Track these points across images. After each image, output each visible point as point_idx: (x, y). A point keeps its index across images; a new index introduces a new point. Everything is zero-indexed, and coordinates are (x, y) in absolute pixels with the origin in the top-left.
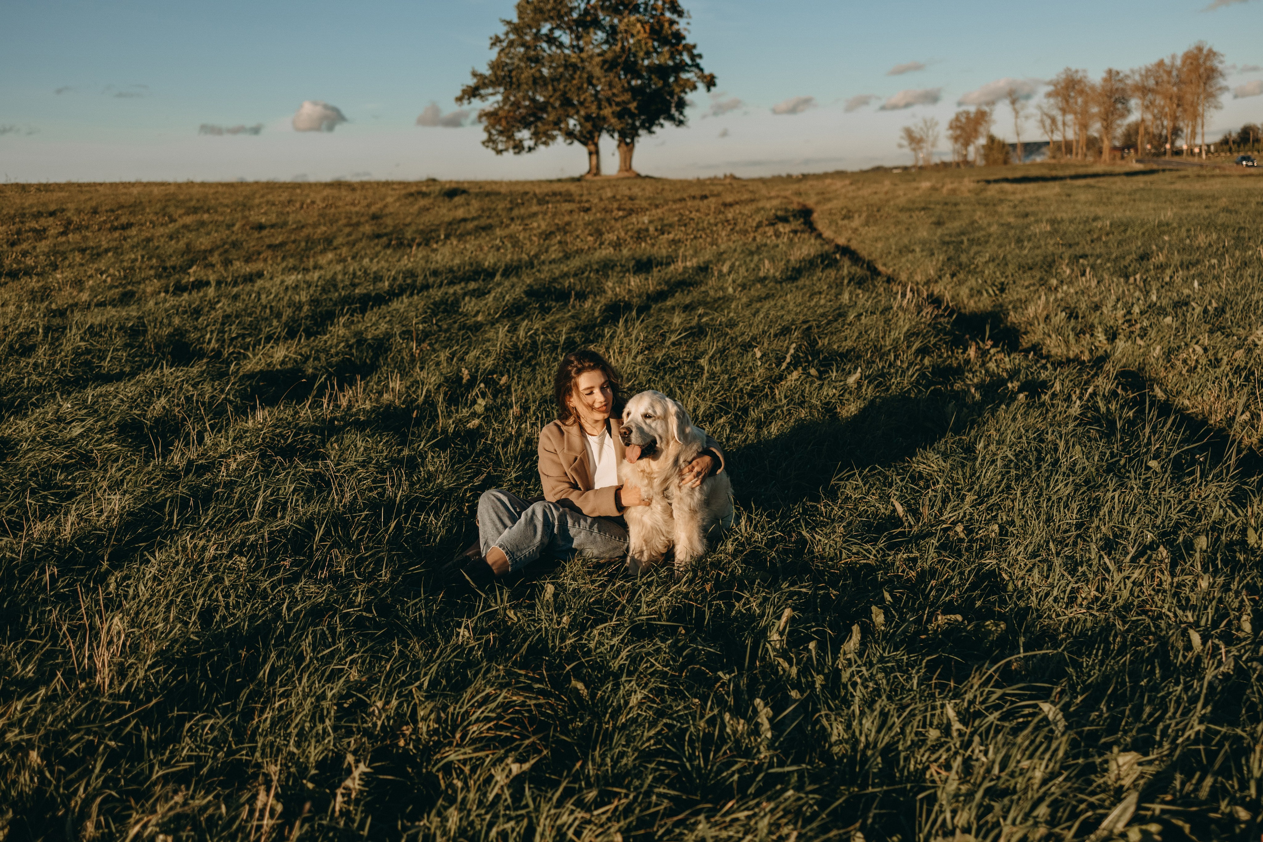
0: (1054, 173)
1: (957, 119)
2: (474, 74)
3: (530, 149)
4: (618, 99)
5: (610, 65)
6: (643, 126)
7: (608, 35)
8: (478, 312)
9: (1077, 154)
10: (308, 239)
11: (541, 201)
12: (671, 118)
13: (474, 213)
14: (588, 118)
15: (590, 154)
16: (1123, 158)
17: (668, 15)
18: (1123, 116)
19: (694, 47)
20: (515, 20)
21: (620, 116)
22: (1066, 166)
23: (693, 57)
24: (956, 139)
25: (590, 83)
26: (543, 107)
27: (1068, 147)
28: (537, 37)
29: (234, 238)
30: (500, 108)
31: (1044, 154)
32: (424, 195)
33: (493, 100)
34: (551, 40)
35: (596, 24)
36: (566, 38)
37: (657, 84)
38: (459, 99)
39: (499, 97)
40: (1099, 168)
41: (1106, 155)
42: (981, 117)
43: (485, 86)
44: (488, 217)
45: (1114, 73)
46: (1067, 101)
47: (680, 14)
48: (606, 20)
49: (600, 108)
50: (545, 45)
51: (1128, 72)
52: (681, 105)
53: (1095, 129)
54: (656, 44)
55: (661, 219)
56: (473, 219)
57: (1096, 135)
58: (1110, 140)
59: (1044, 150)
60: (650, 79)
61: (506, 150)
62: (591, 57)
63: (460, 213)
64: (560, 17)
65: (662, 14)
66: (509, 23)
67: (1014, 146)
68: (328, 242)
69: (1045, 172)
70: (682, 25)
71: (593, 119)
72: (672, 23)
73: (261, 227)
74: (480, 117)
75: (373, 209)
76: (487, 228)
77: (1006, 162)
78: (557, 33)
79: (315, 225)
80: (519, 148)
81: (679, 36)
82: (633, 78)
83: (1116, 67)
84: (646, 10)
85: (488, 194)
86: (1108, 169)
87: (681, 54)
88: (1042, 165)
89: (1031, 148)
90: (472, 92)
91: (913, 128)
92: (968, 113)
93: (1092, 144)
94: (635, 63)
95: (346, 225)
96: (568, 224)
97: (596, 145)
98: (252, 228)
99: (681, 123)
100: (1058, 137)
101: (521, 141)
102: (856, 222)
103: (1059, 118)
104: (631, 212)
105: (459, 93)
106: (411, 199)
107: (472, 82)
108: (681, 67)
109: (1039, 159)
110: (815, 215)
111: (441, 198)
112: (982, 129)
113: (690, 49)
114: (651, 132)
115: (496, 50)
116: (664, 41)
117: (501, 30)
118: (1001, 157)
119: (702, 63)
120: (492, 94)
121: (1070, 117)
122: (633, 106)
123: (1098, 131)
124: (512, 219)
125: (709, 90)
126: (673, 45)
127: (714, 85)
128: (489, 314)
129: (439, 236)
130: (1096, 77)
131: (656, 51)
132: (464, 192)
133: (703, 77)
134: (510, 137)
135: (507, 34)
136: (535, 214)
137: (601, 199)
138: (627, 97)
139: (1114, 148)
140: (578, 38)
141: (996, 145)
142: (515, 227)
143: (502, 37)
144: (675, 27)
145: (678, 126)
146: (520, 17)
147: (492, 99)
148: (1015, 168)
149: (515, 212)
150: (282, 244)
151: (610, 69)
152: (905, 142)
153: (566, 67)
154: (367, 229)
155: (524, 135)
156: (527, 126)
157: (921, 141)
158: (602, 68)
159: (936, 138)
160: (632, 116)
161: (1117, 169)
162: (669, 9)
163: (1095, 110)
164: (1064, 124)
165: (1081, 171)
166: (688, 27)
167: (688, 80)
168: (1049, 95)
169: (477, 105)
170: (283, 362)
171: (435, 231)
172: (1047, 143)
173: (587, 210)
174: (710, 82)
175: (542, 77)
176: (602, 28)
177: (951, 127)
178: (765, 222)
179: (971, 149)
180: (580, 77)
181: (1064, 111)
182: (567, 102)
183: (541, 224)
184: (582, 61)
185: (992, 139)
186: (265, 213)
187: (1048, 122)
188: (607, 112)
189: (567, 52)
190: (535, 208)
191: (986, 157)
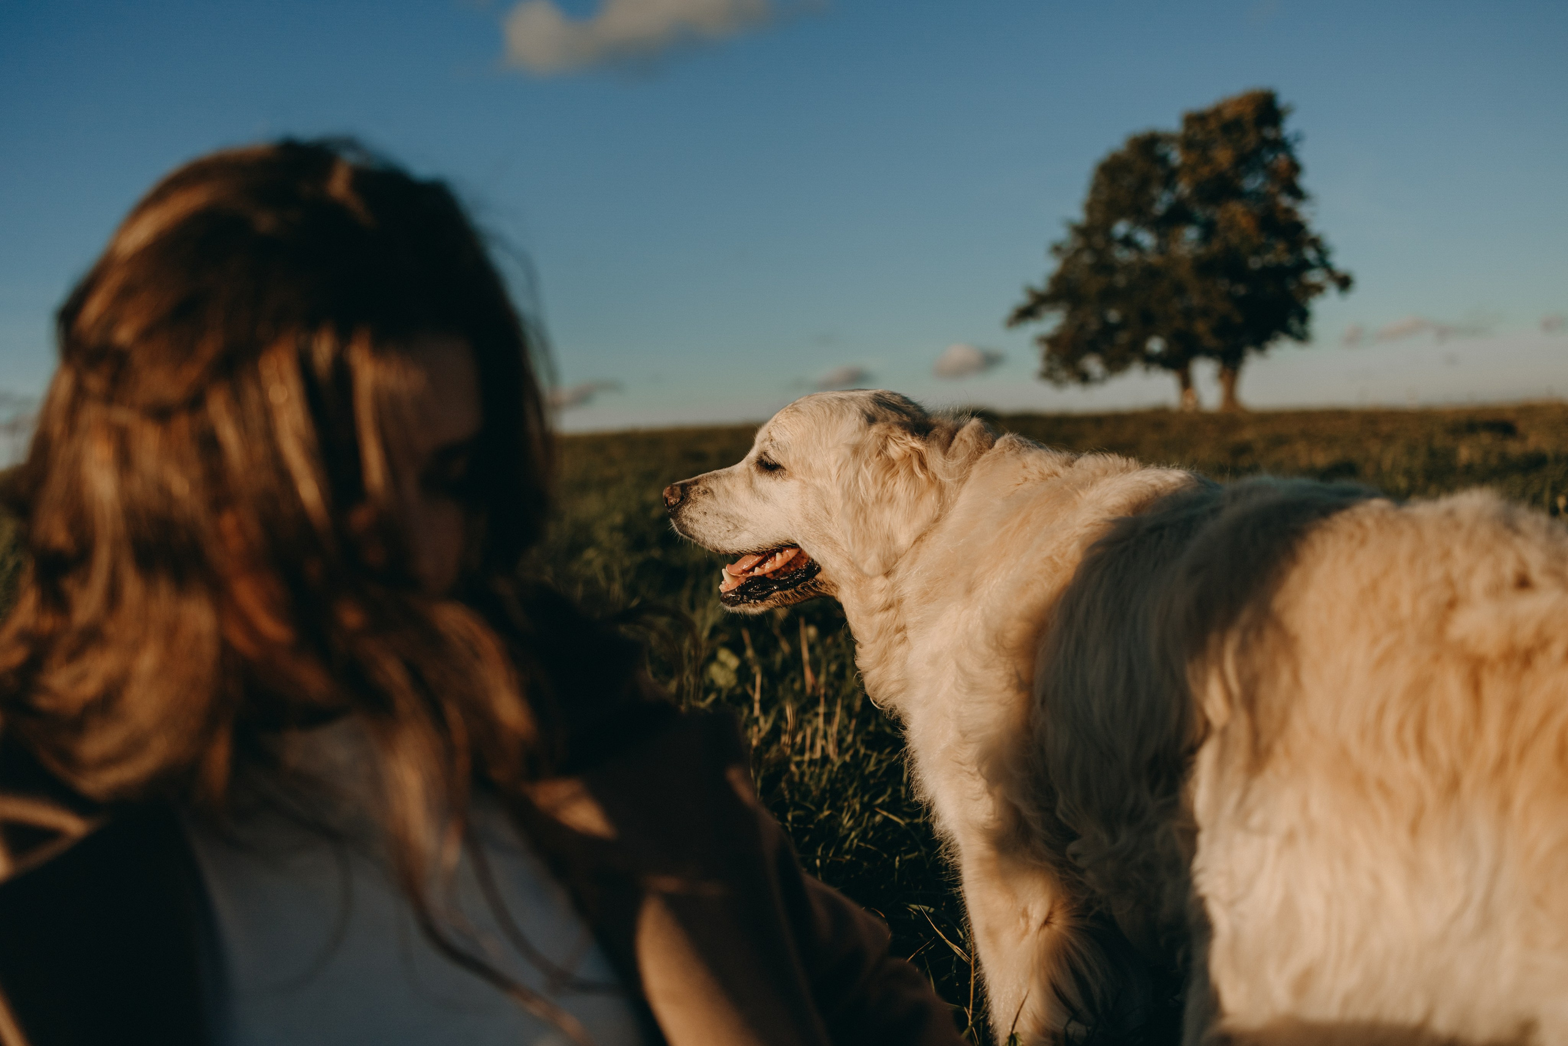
2: (1028, 291)
3: (1100, 380)
4: (1217, 312)
6: (1250, 342)
7: (1204, 231)
12: (1290, 332)
14: (1177, 336)
15: (1181, 382)
17: (1284, 200)
19: (1322, 239)
20: (1083, 222)
21: (1218, 332)
23: (1319, 253)
26: (1117, 327)
28: (1110, 240)
30: (1065, 330)
34: (1128, 242)
35: (1188, 218)
36: (1148, 240)
37: (1270, 291)
38: (1009, 323)
39: (1061, 316)
43: (1042, 304)
47: (1302, 198)
48: (1200, 213)
49: (1192, 324)
50: (1119, 249)
52: (1304, 316)
54: (1267, 237)
60: (1260, 283)
61: (1068, 380)
62: (1179, 262)
64: (1140, 213)
65: (1277, 200)
66: (1075, 225)
70: (1304, 211)
71: (1184, 339)
72: (1289, 209)
74: (1039, 342)
78: (1136, 233)
80: (1084, 378)
81: (1298, 226)
82: (1237, 284)
87: (1303, 251)
90: (1025, 314)
94: (1242, 263)
97: (1189, 372)
99: (1303, 338)
101: (1088, 370)
105: (1010, 315)
107: (1026, 300)
108: (1306, 266)
113: (1315, 243)
114: (1261, 351)
115: (1056, 258)
116: (1279, 235)
119: (1332, 259)
120: (1052, 313)
122: (1237, 319)
125: (1342, 294)
126: (1290, 238)
127: (1350, 286)
131: (1266, 246)
133: (1333, 277)
134: (1074, 366)
135: (1072, 240)
138: (1228, 308)
143: (1065, 244)
144: (1294, 215)
145: (1300, 342)
146: (1089, 215)
147: (1051, 321)
151: (1206, 275)
155: (1092, 363)
156: (1096, 351)
158: (1195, 276)
160: (1236, 332)
162: (1285, 194)
167: (1312, 282)
169: (1035, 328)
175: (1116, 288)
176: (1195, 223)
182: (1148, 319)
184: (1169, 265)
188: (1200, 327)
189: (1148, 256)
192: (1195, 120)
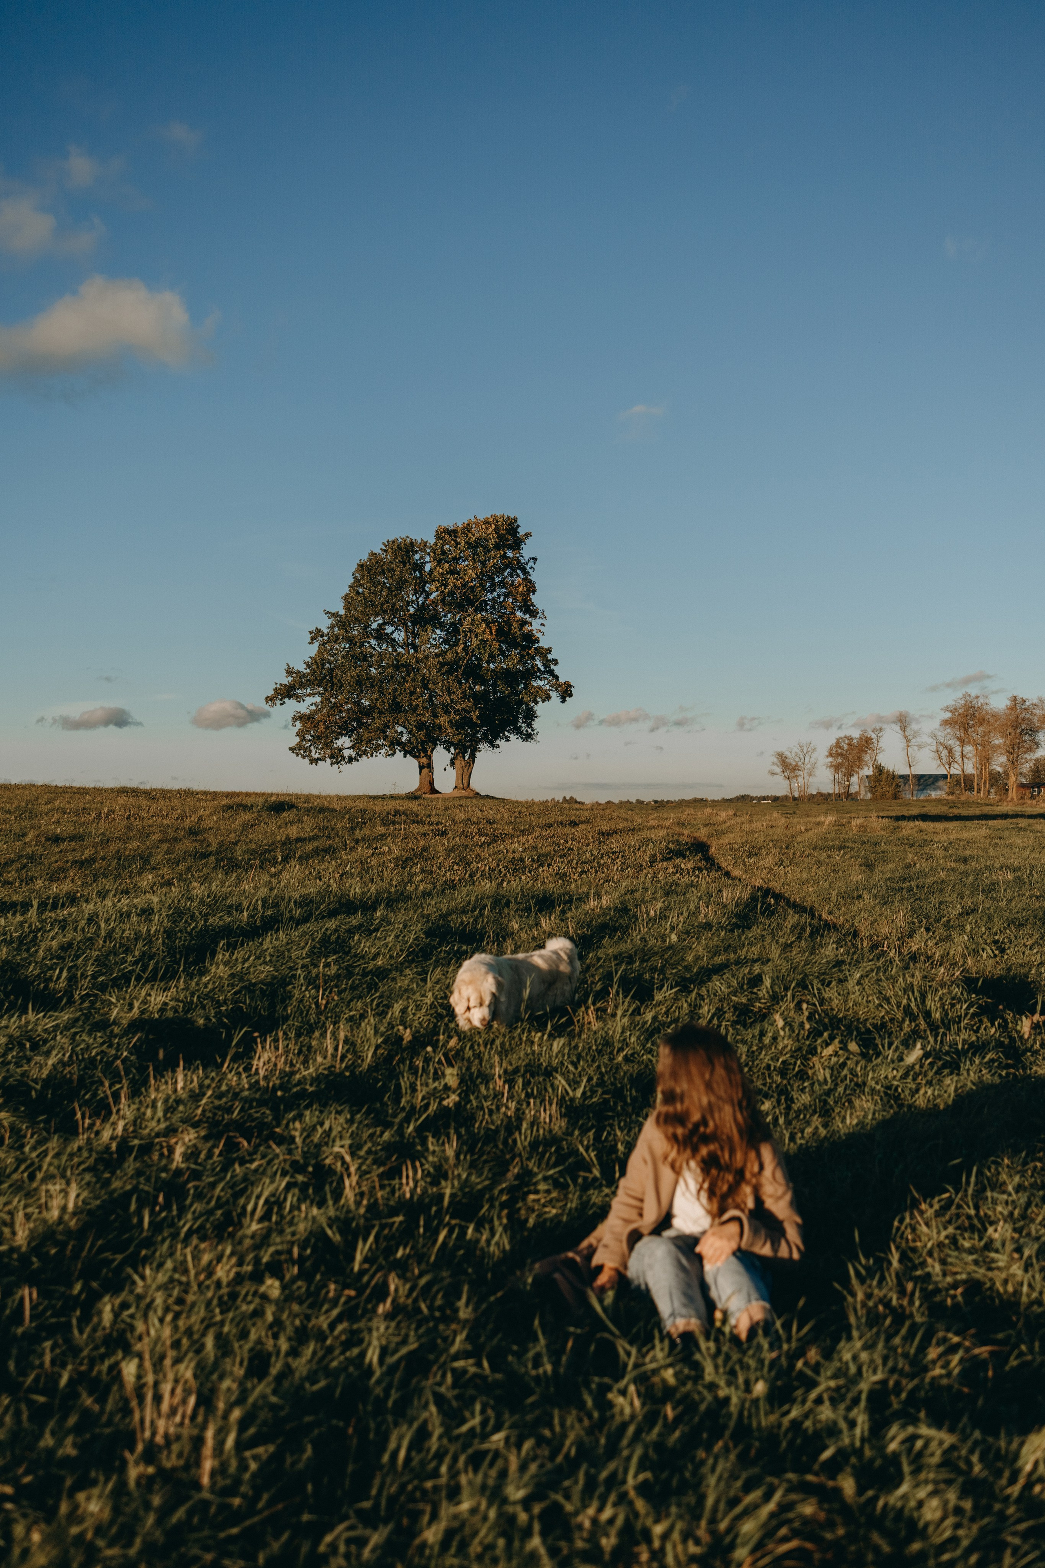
0: (956, 811)
1: (838, 745)
2: (289, 672)
3: (350, 760)
4: (458, 707)
5: (449, 668)
6: (485, 738)
7: (448, 633)
8: (378, 954)
9: (979, 791)
10: (118, 856)
11: (386, 821)
12: (518, 731)
13: (308, 832)
14: (421, 726)
15: (421, 768)
16: (1033, 797)
17: (519, 614)
18: (1030, 750)
19: (549, 651)
20: (342, 612)
21: (458, 726)
22: (967, 804)
23: (547, 663)
24: (837, 768)
25: (425, 687)
26: (368, 712)
27: (967, 782)
28: (366, 633)
29: (29, 850)
30: (319, 711)
31: (940, 789)
32: (245, 808)
33: (309, 703)
34: (380, 635)
35: (435, 621)
36: (400, 636)
37: (503, 689)
38: (270, 699)
39: (318, 699)
40: (1006, 808)
41: (1013, 794)
42: (865, 744)
43: (302, 686)
44: (329, 837)
45: (1019, 700)
46: (966, 730)
47: (534, 614)
48: (447, 617)
49: (435, 715)
50: (373, 642)
51: (1035, 701)
52: (530, 716)
53: (999, 763)
54: (504, 646)
55: (535, 848)
56: (312, 839)
57: (999, 769)
58: (1017, 776)
59: (941, 783)
60: (495, 685)
61: (323, 759)
62: (427, 657)
63: (294, 831)
64: (394, 611)
65: (512, 613)
66: (335, 615)
67: (905, 778)
68: (145, 861)
69: (943, 810)
70: (535, 626)
71: (427, 728)
72: (524, 623)
73: (57, 839)
74: (294, 719)
75: (187, 823)
76: (330, 851)
77: (896, 797)
78: (389, 629)
79: (124, 839)
80: (337, 757)
81: (530, 639)
82: (475, 684)
83: (1021, 694)
84: (493, 607)
85: (322, 810)
86: (1018, 809)
87: (533, 659)
88: (939, 801)
89: (925, 781)
90: (285, 693)
91: (787, 753)
92: (850, 739)
93: (997, 781)
94: (480, 667)
95: (161, 841)
96: (425, 849)
97: (430, 758)
98: (48, 839)
99: (528, 737)
100: (956, 770)
101: (340, 750)
102: (769, 861)
103: (957, 749)
104: (494, 839)
105: (271, 693)
106: (230, 813)
107: (286, 680)
108: (532, 673)
109: (934, 794)
110: (713, 850)
111: (265, 814)
112: (867, 758)
113: (544, 653)
114: (493, 746)
115: (316, 644)
116: (513, 644)
117: (325, 624)
118: (891, 790)
119: (557, 669)
120: (310, 695)
121: (968, 748)
122: (475, 715)
123: (1001, 765)
124: (357, 841)
125: (563, 701)
126: (524, 648)
127: (571, 695)
128: (391, 957)
129: (275, 858)
130: (999, 703)
131: (502, 653)
132: (292, 806)
133: (557, 686)
134: (328, 745)
135: (332, 627)
136: (383, 836)
137: (454, 822)
138: (468, 704)
139: (1022, 786)
140: (415, 635)
141: (884, 776)
142: (362, 850)
143: (326, 631)
144: (527, 628)
145: (524, 740)
146: (347, 609)
147: (309, 700)
148: (908, 804)
149: (358, 834)
150: (91, 860)
151: (450, 672)
152: (778, 770)
153: (397, 667)
154: (188, 845)
155: (344, 742)
156: (349, 733)
157: (796, 768)
158: (439, 671)
159: (813, 767)
160: (473, 725)
161: (1029, 810)
162: (520, 608)
163: (998, 741)
164: (963, 756)
165: (987, 810)
166: (542, 628)
167: (540, 688)
168: (945, 723)
169: (292, 707)
170: (162, 1010)
171: (270, 851)
172: (945, 777)
173: (443, 834)
174: (566, 692)
175: (369, 677)
176: (441, 626)
177: (831, 755)
178: (659, 857)
179: (854, 779)
180: (413, 680)
181: (963, 743)
182: (396, 707)
183: (393, 849)
184: (418, 661)
185: (880, 770)
186: (58, 822)
187: (945, 753)
188: (443, 720)
189: (400, 650)
190: (381, 830)
191: (872, 789)
192: (446, 534)
